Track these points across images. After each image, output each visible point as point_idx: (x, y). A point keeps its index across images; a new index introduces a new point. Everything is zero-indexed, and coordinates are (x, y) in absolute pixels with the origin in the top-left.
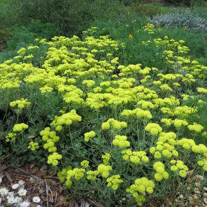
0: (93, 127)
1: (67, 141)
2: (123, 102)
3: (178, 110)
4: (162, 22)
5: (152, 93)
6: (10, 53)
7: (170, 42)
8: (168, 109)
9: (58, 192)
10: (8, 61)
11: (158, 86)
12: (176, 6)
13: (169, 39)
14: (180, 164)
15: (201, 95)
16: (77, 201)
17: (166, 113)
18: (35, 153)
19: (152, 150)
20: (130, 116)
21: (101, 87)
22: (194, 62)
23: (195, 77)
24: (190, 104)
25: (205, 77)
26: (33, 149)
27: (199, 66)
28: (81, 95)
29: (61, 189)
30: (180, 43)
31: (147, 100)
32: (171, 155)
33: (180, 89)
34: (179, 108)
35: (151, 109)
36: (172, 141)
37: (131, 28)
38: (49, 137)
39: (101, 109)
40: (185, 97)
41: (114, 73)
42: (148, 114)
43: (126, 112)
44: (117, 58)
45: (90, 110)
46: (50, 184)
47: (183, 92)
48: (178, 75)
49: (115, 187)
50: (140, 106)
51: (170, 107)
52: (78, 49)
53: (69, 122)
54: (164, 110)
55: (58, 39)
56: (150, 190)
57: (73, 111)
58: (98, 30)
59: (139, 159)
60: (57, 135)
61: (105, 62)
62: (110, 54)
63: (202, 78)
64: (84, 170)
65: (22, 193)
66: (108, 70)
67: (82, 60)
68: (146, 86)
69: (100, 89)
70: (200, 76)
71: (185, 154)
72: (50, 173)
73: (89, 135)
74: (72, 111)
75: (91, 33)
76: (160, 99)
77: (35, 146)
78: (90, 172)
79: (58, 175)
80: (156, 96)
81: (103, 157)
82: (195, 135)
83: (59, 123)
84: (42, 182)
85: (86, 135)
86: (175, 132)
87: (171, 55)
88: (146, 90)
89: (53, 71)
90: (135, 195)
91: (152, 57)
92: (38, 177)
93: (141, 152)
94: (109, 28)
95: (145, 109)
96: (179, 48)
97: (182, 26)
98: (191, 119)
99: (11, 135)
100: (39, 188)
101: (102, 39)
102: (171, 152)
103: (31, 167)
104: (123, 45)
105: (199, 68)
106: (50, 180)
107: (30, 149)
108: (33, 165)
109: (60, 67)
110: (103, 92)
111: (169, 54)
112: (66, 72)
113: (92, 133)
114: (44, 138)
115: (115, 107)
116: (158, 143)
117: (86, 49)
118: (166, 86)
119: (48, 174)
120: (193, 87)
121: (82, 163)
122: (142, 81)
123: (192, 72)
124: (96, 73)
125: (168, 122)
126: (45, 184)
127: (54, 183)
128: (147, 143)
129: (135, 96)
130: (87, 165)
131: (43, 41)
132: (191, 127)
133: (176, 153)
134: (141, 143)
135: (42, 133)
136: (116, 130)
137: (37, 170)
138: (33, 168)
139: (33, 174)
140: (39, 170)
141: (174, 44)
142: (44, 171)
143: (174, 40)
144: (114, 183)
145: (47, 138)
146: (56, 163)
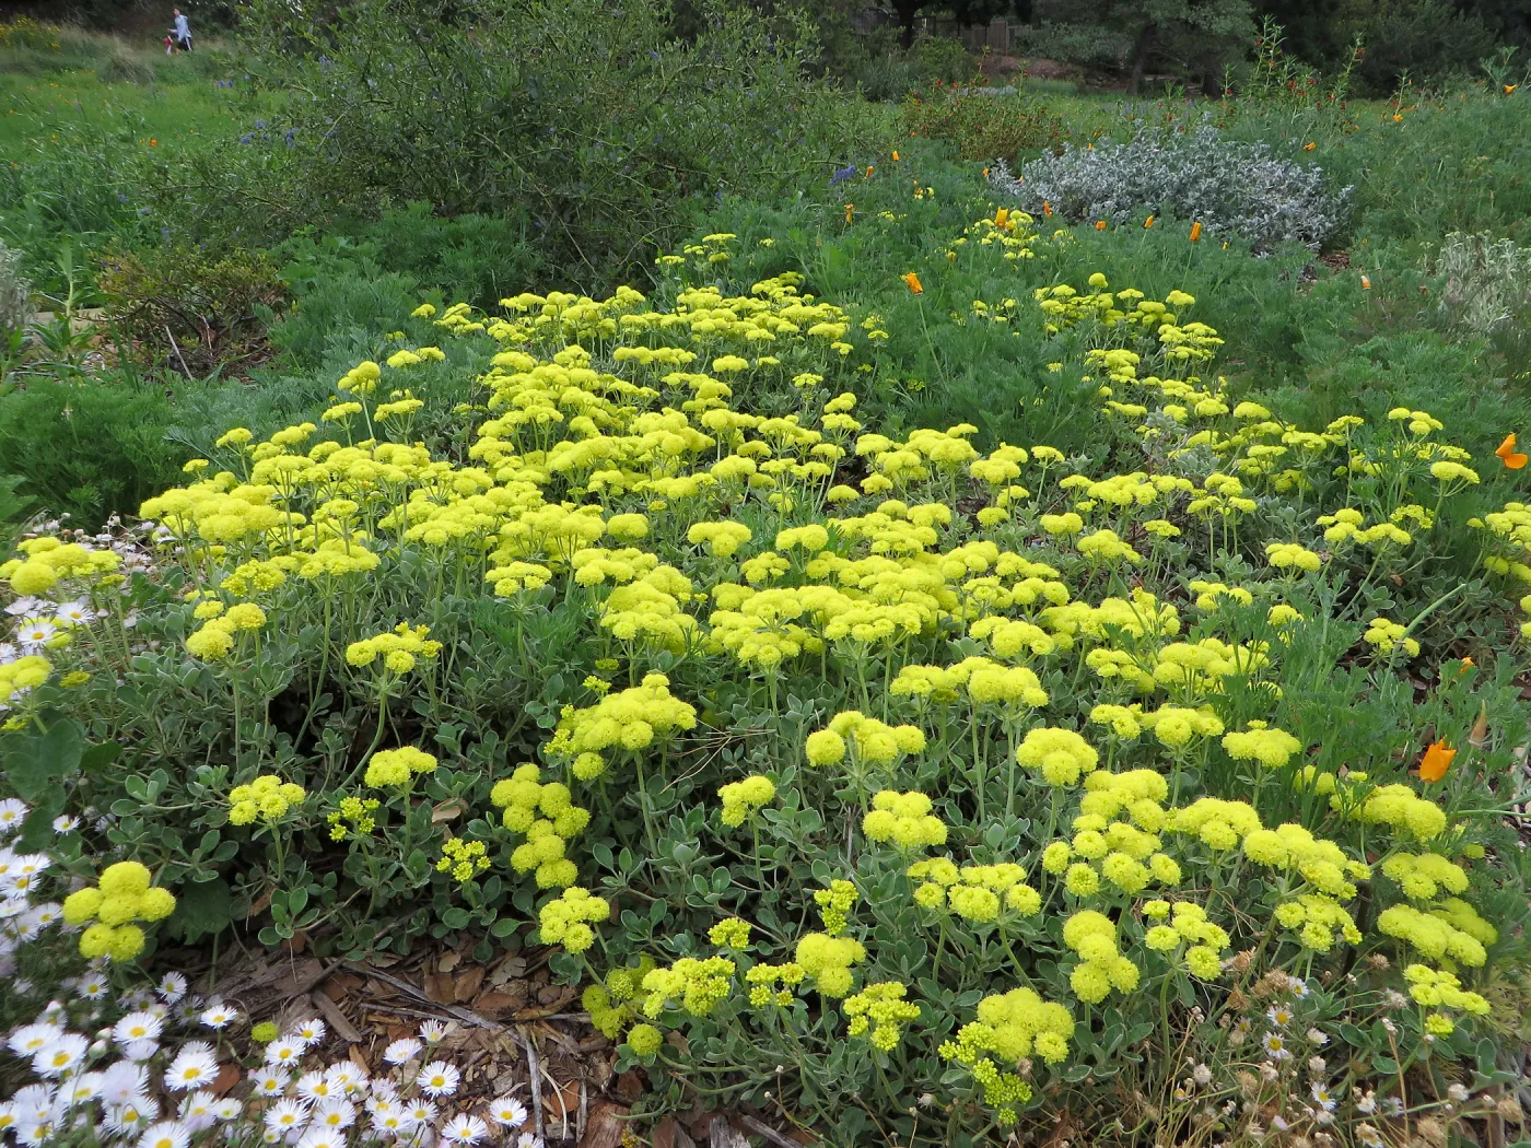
0: (756, 755)
1: (625, 829)
2: (899, 627)
3: (1171, 662)
4: (1069, 190)
5: (1038, 579)
6: (291, 385)
7: (1120, 305)
8: (1120, 655)
9: (592, 1087)
10: (293, 432)
11: (1067, 542)
12: (1144, 91)
13: (1114, 286)
14: (1192, 917)
15: (1290, 579)
16: (688, 1131)
17: (1115, 679)
18: (468, 895)
19: (1054, 855)
20: (937, 700)
21: (783, 554)
22: (1245, 408)
23: (1256, 484)
24: (1232, 629)
25: (1304, 485)
26: (464, 873)
27: (1274, 427)
28: (685, 597)
29: (604, 1070)
30: (1170, 308)
31: (1016, 612)
32: (1145, 877)
33: (1180, 551)
34: (1177, 649)
35: (1039, 659)
36: (1150, 811)
37: (914, 233)
38: (538, 813)
39: (786, 664)
40: (1207, 591)
41: (838, 481)
42: (1027, 687)
43: (916, 679)
44: (847, 400)
45: (734, 672)
46: (547, 1050)
47: (1198, 564)
48: (1167, 482)
49: (888, 1039)
50: (985, 646)
51: (1131, 645)
52: (645, 354)
53: (638, 735)
54: (1103, 661)
55: (538, 308)
56: (1054, 1048)
57: (656, 680)
58: (738, 250)
59: (995, 902)
60: (575, 802)
61: (788, 422)
62: (812, 379)
63: (1292, 492)
64: (730, 967)
65: (438, 1081)
66: (809, 467)
67: (672, 416)
68: (1004, 544)
69: (779, 566)
70: (1282, 483)
71: (1214, 875)
72: (542, 996)
73: (741, 796)
74: (649, 679)
75: (701, 267)
76: (1081, 609)
77: (473, 859)
78: (762, 972)
79: (587, 1003)
80: (1058, 590)
81: (820, 897)
82: (1262, 781)
83: (588, 742)
84: (506, 1041)
85: (729, 793)
86: (1164, 770)
87: (1126, 374)
88: (1009, 562)
89: (525, 475)
90: (984, 1072)
91: (1027, 384)
92: (483, 1014)
93: (1002, 867)
94: (797, 236)
95: (1007, 663)
96: (1169, 332)
97: (1181, 214)
98: (1240, 703)
99: (352, 806)
100: (492, 1071)
101: (763, 296)
102: (1146, 863)
103: (446, 968)
104: (875, 327)
105: (1274, 439)
106: (546, 1031)
107: (448, 874)
108: (455, 960)
109: (563, 456)
110: (792, 580)
111: (1115, 366)
112: (595, 483)
113: (756, 787)
114: (514, 818)
115: (860, 655)
116: (1078, 822)
117: (688, 356)
118: (1106, 542)
119: (531, 1000)
120: (1248, 538)
121: (716, 934)
122: (984, 515)
123: (1239, 464)
124: (745, 478)
125: (1124, 720)
126: (522, 1052)
127: (566, 1043)
128: (1024, 825)
129: (951, 596)
130: (742, 943)
131: (456, 315)
132: (1239, 744)
133: (1169, 870)
134: (997, 829)
135: (501, 792)
136: (873, 766)
137: (477, 983)
138: (455, 973)
139: (460, 1003)
140: (484, 984)
141: (1139, 314)
142: (513, 985)
143: (1140, 294)
144: (881, 1018)
145: (530, 816)
146: (581, 940)
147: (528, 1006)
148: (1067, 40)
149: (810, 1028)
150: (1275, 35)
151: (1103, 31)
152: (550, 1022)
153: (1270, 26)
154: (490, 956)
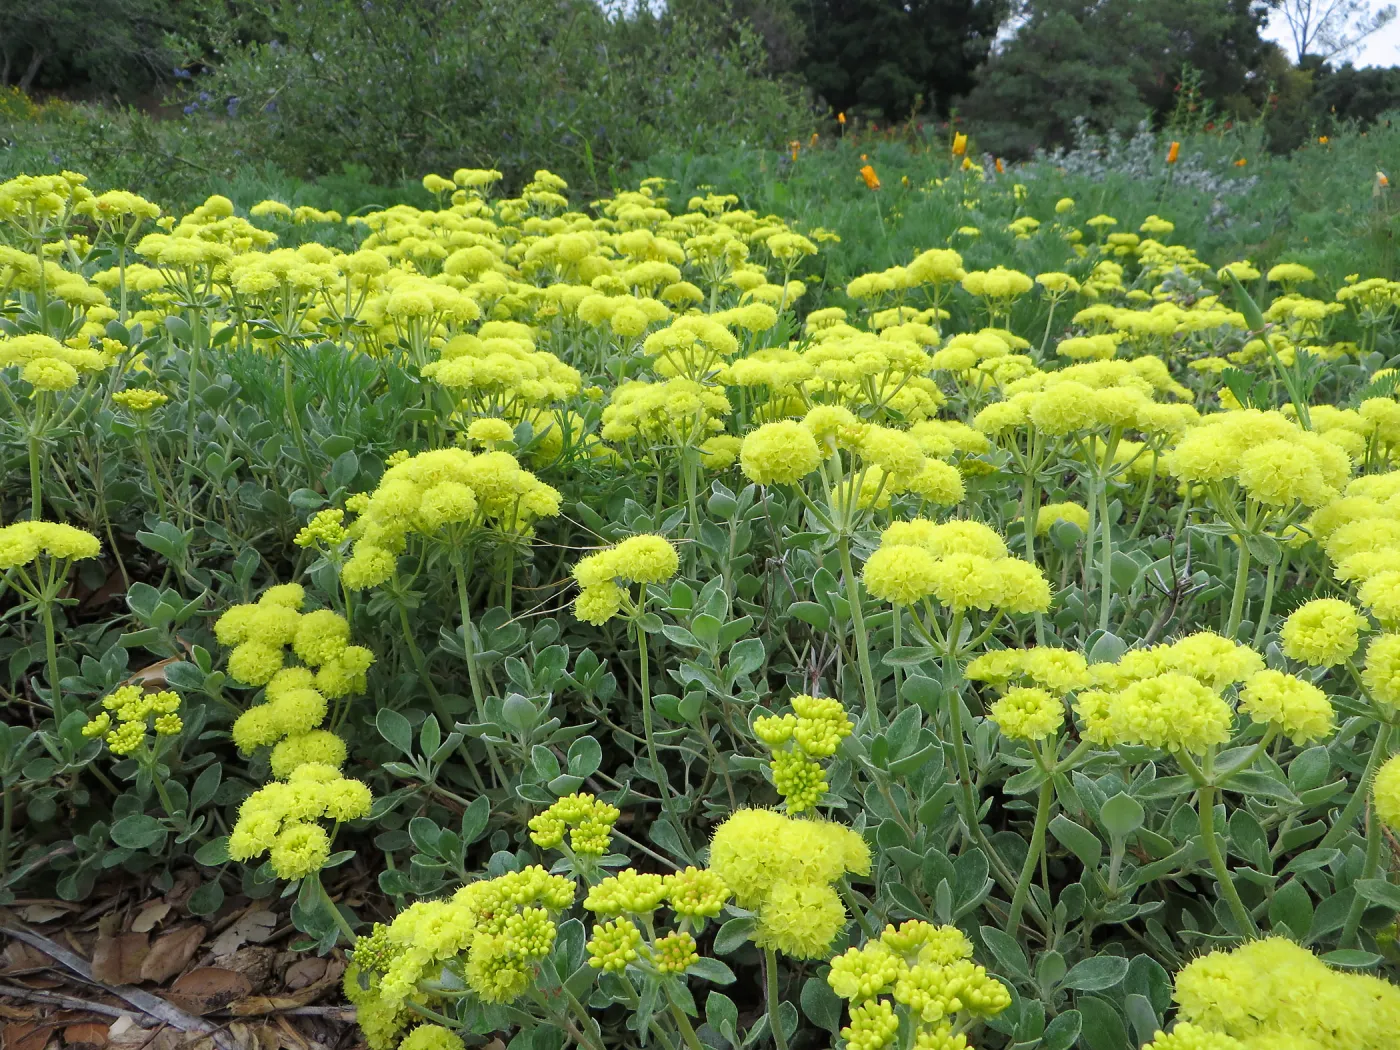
22: (1281, 271)
38: (289, 654)
60: (355, 639)
72: (293, 977)
77: (151, 716)
79: (351, 988)
87: (1111, 281)
92: (183, 1005)
101: (702, 211)
103: (143, 925)
108: (158, 912)
114: (245, 663)
119: (272, 981)
121: (545, 826)
135: (232, 622)
137: (188, 952)
138: (154, 934)
139: (147, 985)
140: (201, 952)
141: (1109, 246)
142: (243, 955)
143: (1112, 221)
144: (933, 1009)
145: (274, 659)
146: (304, 853)
147: (263, 991)
148: (983, 134)
149: (741, 1036)
150: (1194, 80)
151: (1015, 128)
152: (296, 1021)
153: (1189, 72)
154: (217, 905)
